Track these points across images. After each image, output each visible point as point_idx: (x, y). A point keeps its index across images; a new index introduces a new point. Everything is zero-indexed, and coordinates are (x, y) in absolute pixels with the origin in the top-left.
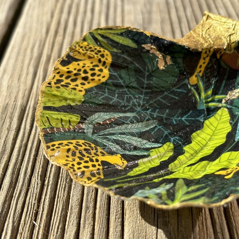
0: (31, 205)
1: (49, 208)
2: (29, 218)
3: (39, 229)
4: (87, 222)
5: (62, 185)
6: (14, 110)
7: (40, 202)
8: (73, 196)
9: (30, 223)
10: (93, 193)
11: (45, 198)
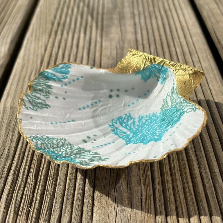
0: (28, 197)
1: (40, 199)
2: (26, 205)
3: (33, 213)
4: (67, 209)
5: (50, 182)
6: (15, 125)
7: (34, 194)
8: (57, 191)
9: (27, 209)
10: (72, 188)
11: (37, 192)
